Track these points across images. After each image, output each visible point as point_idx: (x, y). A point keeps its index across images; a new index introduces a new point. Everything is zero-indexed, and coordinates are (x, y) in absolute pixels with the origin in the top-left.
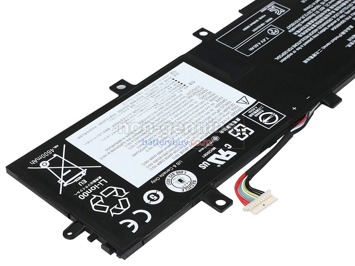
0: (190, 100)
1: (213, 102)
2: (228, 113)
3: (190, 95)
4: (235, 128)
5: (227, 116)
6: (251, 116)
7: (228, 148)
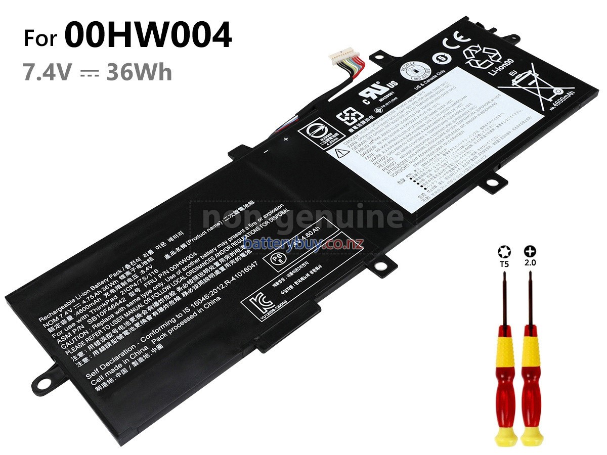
0: (404, 158)
1: (377, 154)
2: (361, 139)
3: (404, 164)
4: (356, 121)
5: (362, 135)
6: (337, 134)
7: (366, 100)
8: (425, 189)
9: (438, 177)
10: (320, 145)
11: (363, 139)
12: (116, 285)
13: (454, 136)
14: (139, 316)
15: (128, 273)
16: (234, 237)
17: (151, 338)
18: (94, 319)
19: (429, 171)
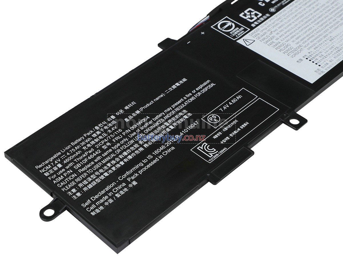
0: (299, 44)
1: (277, 41)
2: (262, 31)
3: (300, 49)
5: (263, 28)
6: (242, 29)
7: (261, 3)
8: (320, 66)
9: (328, 57)
10: (231, 37)
11: (264, 32)
12: (91, 141)
13: (336, 26)
14: (113, 162)
15: (98, 133)
16: (176, 104)
17: (127, 177)
18: (79, 165)
19: (321, 52)
